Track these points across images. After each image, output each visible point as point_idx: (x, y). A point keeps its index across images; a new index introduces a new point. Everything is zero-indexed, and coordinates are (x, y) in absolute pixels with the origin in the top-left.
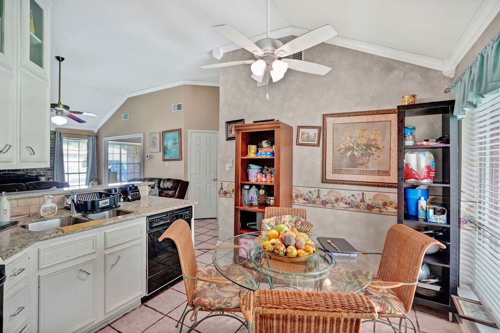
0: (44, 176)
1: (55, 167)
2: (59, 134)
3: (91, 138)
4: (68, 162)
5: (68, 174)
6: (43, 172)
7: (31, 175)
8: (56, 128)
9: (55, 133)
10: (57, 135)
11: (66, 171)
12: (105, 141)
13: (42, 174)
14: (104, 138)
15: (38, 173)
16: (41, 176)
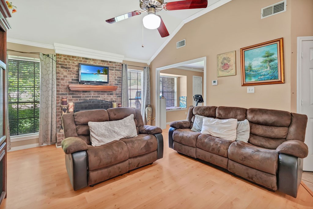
0: (116, 102)
1: (123, 94)
2: (125, 66)
3: (146, 70)
4: (130, 89)
5: (130, 99)
6: (115, 99)
7: (107, 100)
8: (123, 61)
9: (122, 65)
10: (124, 66)
11: (129, 98)
12: (158, 71)
13: (114, 100)
14: (157, 69)
15: (112, 99)
16: (114, 101)
